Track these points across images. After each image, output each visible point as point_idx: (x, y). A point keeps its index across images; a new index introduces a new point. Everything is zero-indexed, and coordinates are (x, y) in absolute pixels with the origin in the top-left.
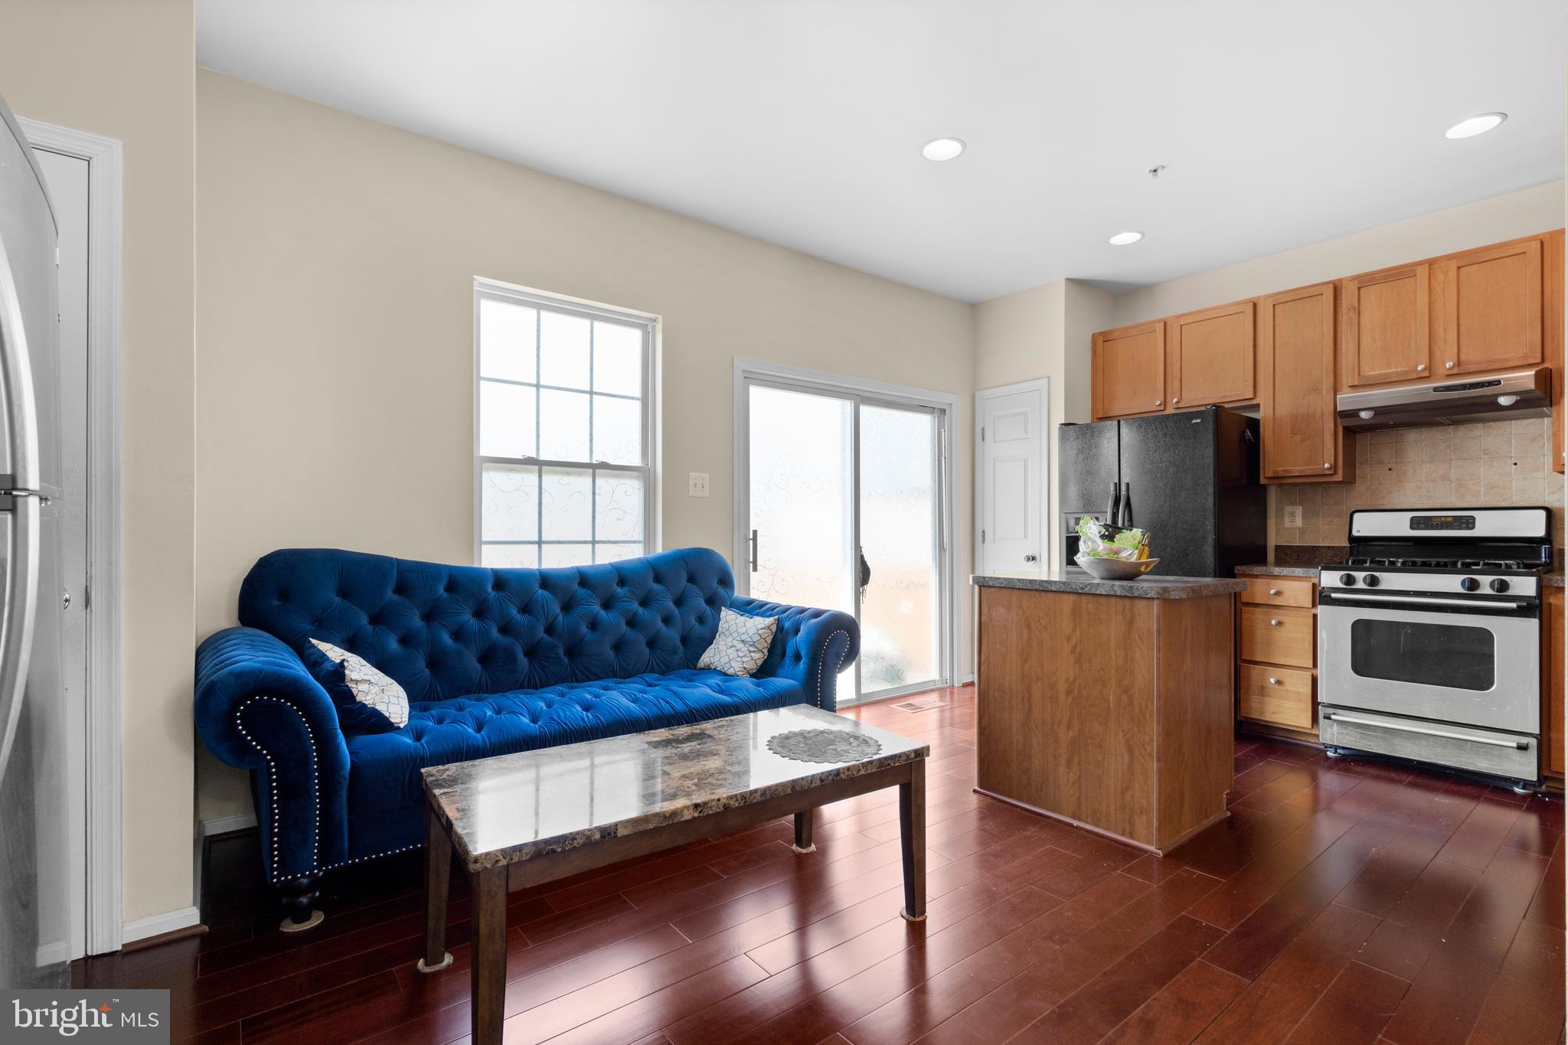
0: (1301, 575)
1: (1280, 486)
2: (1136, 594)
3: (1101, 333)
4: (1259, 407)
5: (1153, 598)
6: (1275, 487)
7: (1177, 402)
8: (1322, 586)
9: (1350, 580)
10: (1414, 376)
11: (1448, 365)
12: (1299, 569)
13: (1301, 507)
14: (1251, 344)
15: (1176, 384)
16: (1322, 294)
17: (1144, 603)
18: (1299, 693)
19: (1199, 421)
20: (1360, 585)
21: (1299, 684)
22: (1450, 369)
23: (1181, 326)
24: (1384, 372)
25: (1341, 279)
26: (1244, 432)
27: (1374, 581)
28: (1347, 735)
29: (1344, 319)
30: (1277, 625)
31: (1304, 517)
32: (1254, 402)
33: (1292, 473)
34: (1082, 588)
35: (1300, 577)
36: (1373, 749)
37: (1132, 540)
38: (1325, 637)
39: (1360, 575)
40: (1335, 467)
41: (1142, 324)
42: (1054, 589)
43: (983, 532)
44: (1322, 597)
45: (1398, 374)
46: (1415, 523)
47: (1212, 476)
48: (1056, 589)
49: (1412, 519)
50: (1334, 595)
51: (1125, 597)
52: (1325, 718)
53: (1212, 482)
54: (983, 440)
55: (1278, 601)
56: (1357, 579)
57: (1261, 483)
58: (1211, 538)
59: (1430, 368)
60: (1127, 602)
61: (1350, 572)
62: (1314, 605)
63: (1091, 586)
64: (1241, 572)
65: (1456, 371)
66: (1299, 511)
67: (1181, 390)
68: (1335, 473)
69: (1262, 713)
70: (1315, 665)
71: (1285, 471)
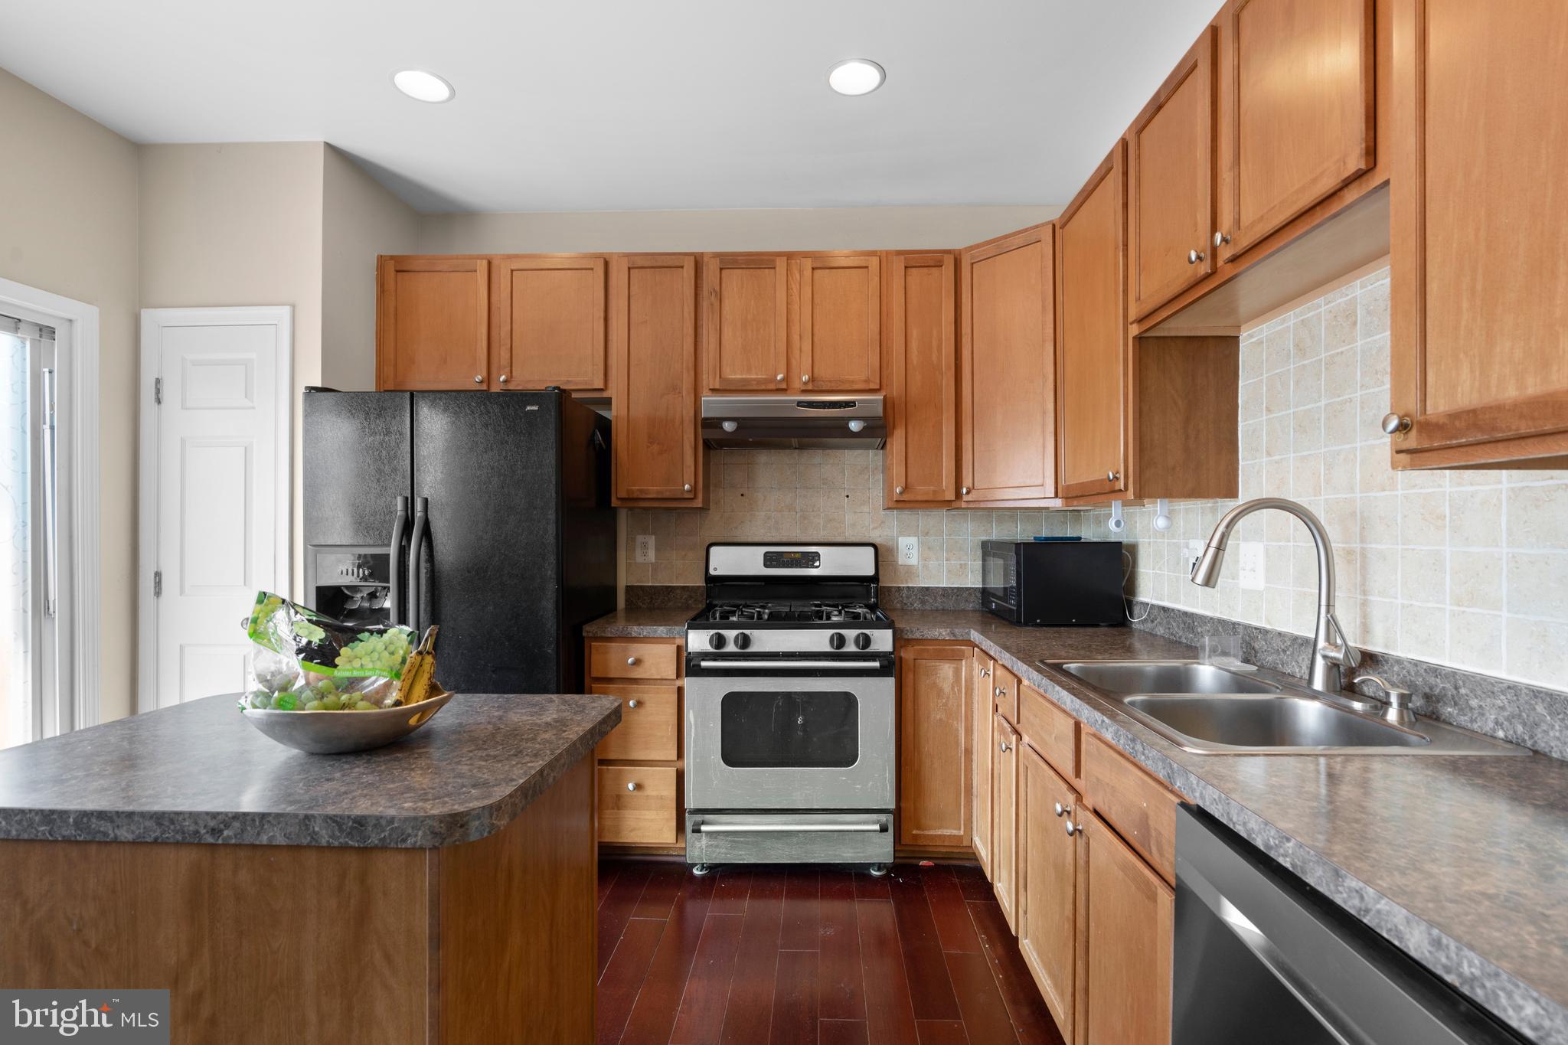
0: (664, 635)
1: (631, 509)
2: (374, 839)
3: (392, 258)
4: (611, 404)
5: (422, 849)
6: (626, 510)
7: (505, 382)
8: (689, 651)
9: (720, 641)
10: (772, 386)
11: (805, 378)
12: (661, 628)
13: (654, 537)
14: (602, 315)
15: (505, 355)
16: (682, 267)
17: (401, 858)
18: (662, 798)
19: (535, 408)
20: (731, 648)
21: (660, 784)
22: (805, 383)
23: (512, 271)
24: (744, 376)
25: (702, 253)
26: (594, 434)
27: (745, 641)
28: (717, 847)
29: (705, 304)
30: (635, 706)
31: (657, 550)
32: (605, 395)
33: (646, 494)
34: (214, 831)
35: (662, 638)
36: (744, 859)
37: (386, 654)
38: (692, 720)
39: (731, 634)
40: (694, 489)
41: (457, 258)
42: (124, 834)
43: (158, 575)
44: (690, 666)
45: (759, 381)
46: (770, 560)
47: (554, 495)
48: (130, 837)
49: (766, 554)
50: (704, 664)
51: (344, 848)
52: (694, 831)
53: (553, 504)
54: (159, 402)
55: (637, 673)
56: (727, 640)
57: (613, 505)
58: (552, 587)
59: (786, 379)
60: (352, 860)
61: (720, 631)
62: (678, 676)
63: (244, 823)
64: (591, 635)
65: (810, 387)
66: (651, 541)
67: (511, 363)
68: (695, 498)
69: (617, 831)
70: (680, 755)
71: (641, 491)
